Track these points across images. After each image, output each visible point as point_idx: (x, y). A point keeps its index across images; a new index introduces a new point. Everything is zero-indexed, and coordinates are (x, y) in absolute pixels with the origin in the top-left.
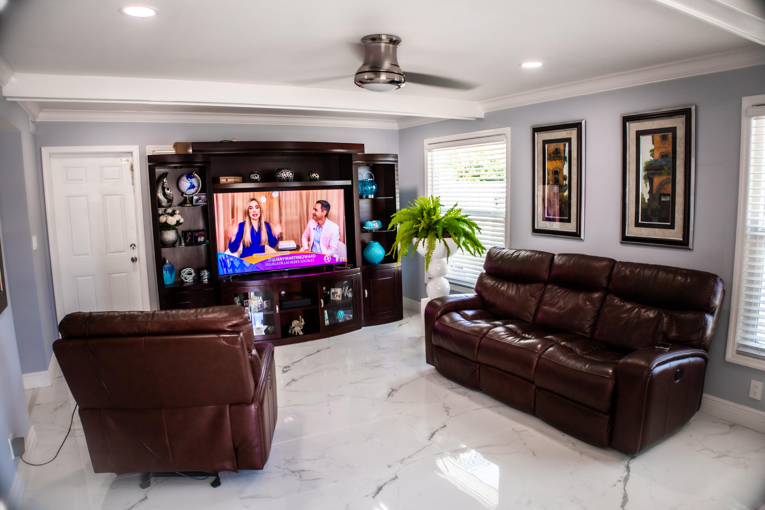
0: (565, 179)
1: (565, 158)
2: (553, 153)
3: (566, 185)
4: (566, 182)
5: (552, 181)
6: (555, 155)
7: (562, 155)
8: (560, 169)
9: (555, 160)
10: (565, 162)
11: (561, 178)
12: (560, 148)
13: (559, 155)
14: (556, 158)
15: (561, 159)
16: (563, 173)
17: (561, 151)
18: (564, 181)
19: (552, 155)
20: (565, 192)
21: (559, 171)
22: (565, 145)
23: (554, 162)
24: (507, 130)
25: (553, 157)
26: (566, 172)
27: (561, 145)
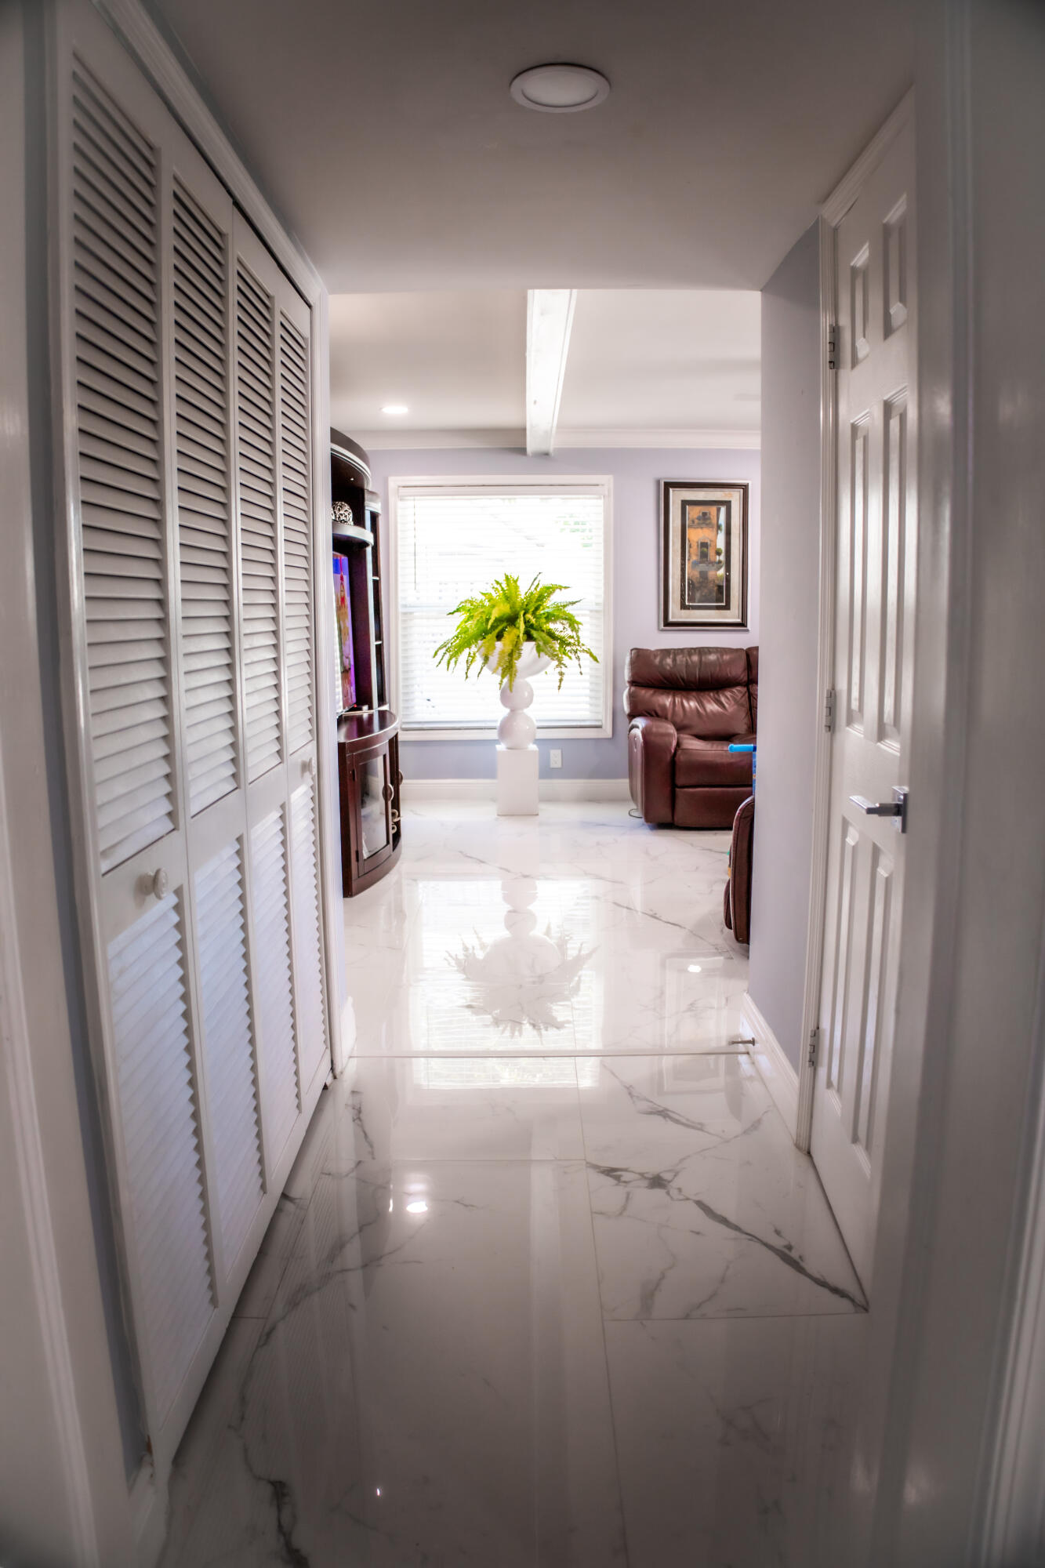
0: (718, 553)
1: (719, 527)
2: (699, 518)
3: (720, 562)
4: (722, 558)
5: (697, 555)
6: (701, 522)
7: (714, 521)
8: (711, 541)
9: (702, 528)
10: (719, 532)
11: (711, 553)
12: (710, 514)
13: (708, 522)
14: (704, 526)
15: (713, 527)
16: (716, 545)
17: (712, 517)
18: (718, 557)
19: (696, 521)
20: (719, 569)
21: (709, 542)
22: (719, 510)
23: (699, 530)
24: (607, 480)
25: (699, 524)
26: (721, 543)
27: (713, 509)
